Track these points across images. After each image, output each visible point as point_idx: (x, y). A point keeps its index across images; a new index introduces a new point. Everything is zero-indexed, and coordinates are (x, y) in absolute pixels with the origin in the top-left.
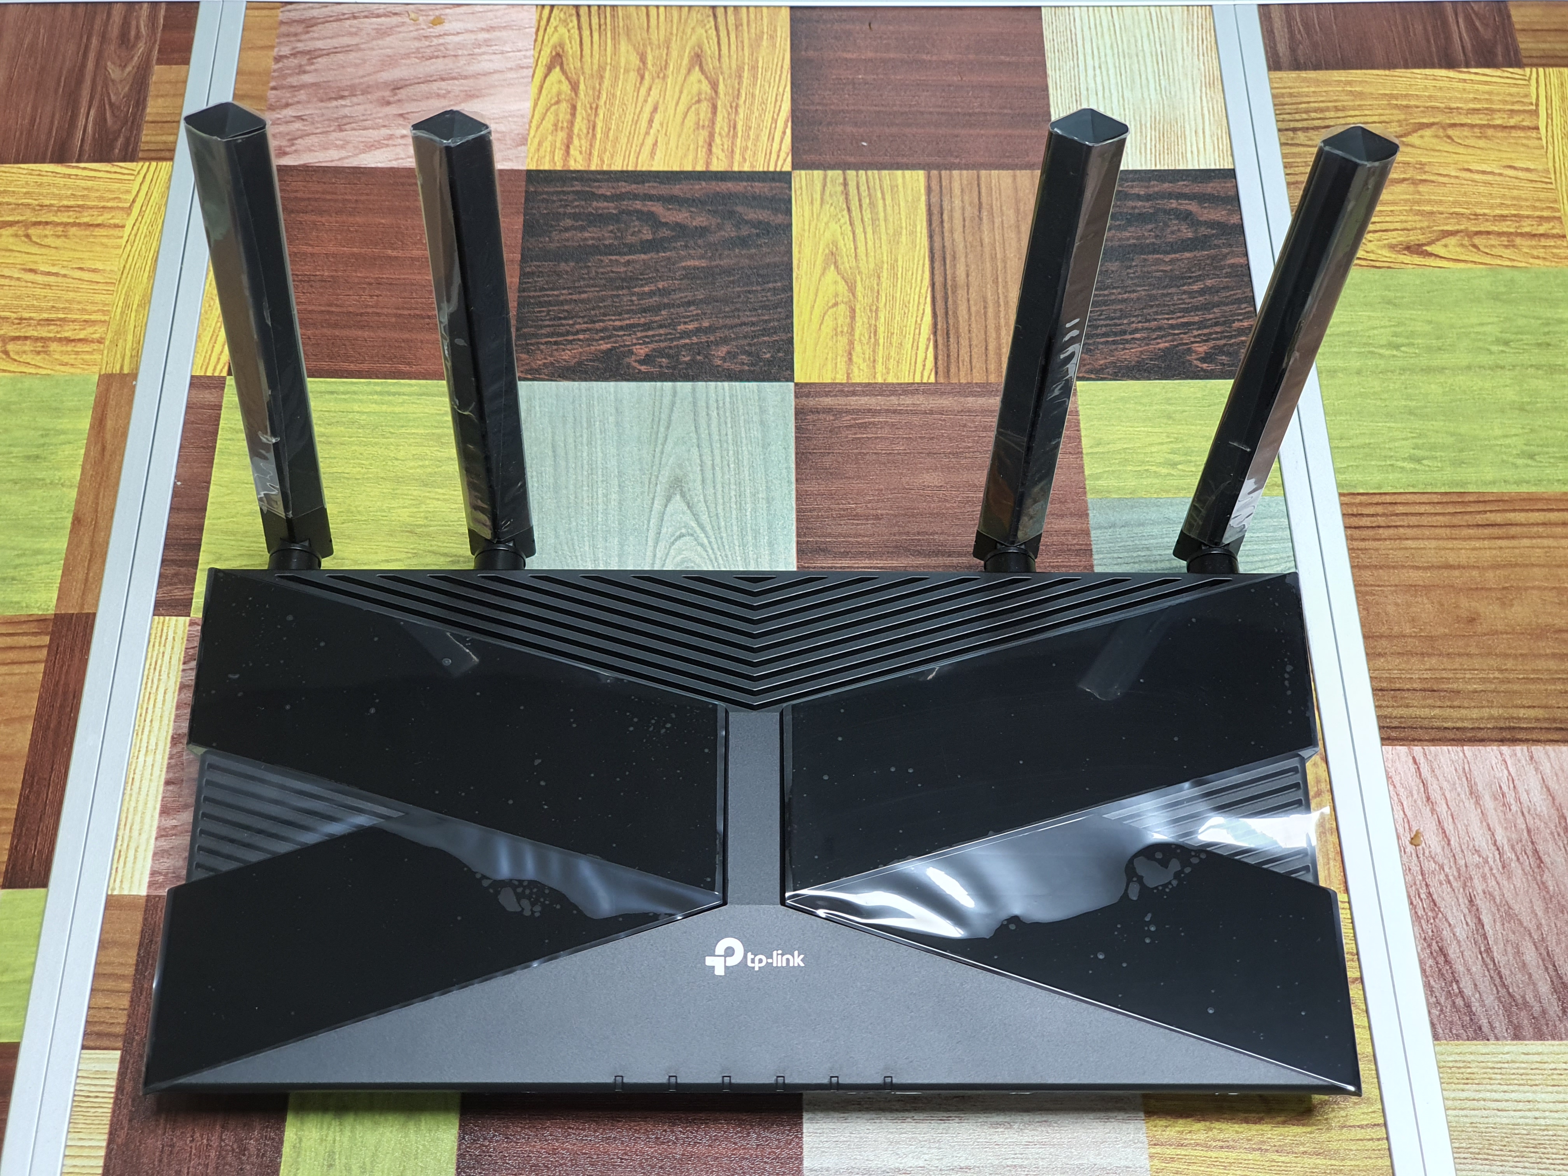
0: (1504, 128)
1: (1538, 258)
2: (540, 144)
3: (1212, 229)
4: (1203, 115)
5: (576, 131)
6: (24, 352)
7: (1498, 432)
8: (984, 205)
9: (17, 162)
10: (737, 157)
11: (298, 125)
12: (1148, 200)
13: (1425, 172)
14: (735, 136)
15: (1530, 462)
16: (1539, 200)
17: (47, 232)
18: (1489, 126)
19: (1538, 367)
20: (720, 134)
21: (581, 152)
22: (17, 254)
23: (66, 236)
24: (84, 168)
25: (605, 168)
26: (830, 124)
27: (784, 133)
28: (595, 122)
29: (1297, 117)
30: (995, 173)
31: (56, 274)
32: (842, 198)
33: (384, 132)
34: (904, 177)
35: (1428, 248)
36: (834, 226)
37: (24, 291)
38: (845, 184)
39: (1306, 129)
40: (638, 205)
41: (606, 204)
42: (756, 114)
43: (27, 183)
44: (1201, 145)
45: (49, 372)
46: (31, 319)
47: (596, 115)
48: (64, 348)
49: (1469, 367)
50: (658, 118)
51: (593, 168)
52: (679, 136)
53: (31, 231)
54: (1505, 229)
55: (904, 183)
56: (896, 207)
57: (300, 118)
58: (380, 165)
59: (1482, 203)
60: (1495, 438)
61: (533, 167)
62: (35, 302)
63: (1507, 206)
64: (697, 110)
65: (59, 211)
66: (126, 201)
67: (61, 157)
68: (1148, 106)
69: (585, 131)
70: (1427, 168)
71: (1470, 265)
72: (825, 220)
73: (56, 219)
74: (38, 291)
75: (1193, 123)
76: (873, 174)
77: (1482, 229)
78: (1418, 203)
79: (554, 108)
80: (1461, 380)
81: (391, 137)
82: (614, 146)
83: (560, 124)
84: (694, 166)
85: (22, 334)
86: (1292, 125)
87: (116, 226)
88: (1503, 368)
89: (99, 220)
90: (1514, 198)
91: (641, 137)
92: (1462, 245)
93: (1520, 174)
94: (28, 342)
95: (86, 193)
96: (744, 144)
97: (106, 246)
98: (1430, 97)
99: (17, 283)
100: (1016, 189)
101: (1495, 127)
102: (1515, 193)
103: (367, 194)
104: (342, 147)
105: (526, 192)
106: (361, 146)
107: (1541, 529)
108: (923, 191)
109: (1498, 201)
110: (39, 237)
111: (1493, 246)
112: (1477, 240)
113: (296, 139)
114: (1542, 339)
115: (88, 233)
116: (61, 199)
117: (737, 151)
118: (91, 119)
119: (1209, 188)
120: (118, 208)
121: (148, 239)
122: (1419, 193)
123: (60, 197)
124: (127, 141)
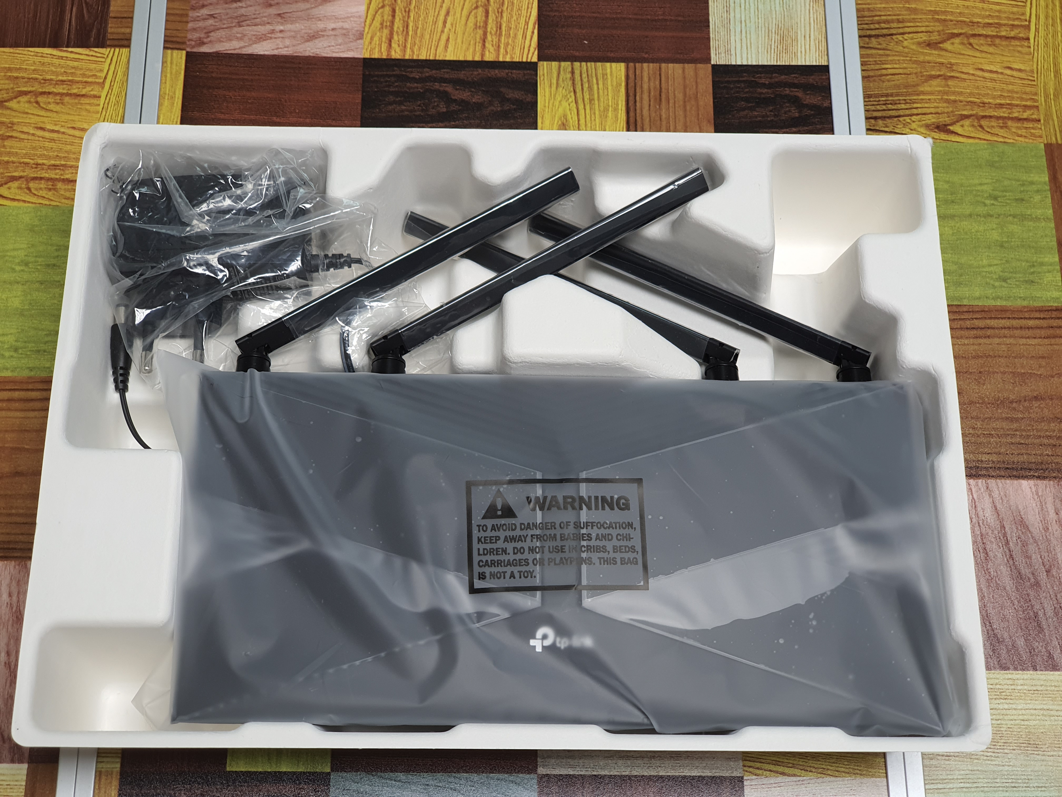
0: (1007, 38)
1: (1021, 136)
2: (372, 38)
3: (812, 110)
4: (810, 24)
5: (395, 29)
6: (41, 189)
7: (985, 262)
8: (663, 90)
9: (27, 46)
10: (502, 50)
11: (211, 22)
12: (770, 88)
13: (953, 71)
14: (500, 35)
15: (1004, 284)
16: (1025, 93)
17: (50, 100)
18: (997, 37)
19: (1014, 216)
20: (491, 33)
21: (399, 46)
22: (31, 116)
23: (62, 103)
24: (72, 52)
25: (415, 58)
26: (563, 26)
27: (533, 32)
28: (408, 22)
29: (872, 26)
30: (671, 65)
31: (58, 132)
32: (570, 83)
33: (269, 27)
34: (611, 67)
35: (951, 128)
36: (565, 104)
37: (37, 144)
38: (573, 73)
39: (877, 36)
40: (437, 86)
41: (416, 85)
42: (515, 18)
43: (34, 63)
44: (808, 47)
45: (58, 204)
46: (43, 164)
47: (409, 17)
48: (66, 187)
49: (970, 215)
50: (450, 19)
51: (407, 57)
52: (464, 34)
53: (39, 99)
54: (1002, 114)
55: (611, 72)
56: (606, 91)
57: (212, 16)
58: (266, 53)
59: (988, 94)
60: (983, 267)
61: (367, 56)
62: (45, 152)
63: (1004, 97)
64: (476, 14)
65: (56, 84)
66: (100, 77)
67: (55, 44)
68: (774, 16)
69: (401, 29)
70: (955, 68)
71: (977, 141)
72: (559, 99)
73: (55, 90)
74: (47, 144)
75: (803, 30)
76: (591, 65)
77: (987, 114)
78: (947, 93)
79: (381, 11)
80: (965, 224)
81: (273, 31)
82: (420, 41)
83: (385, 24)
84: (473, 58)
85: (39, 176)
86: (869, 33)
87: (95, 97)
88: (991, 216)
89: (84, 92)
90: (1009, 91)
91: (439, 34)
92: (973, 126)
93: (1015, 73)
94: (43, 182)
95: (73, 71)
96: (506, 41)
97: (88, 111)
98: (960, 13)
99: (33, 138)
100: (684, 78)
101: (1001, 37)
102: (1010, 87)
103: (259, 75)
104: (241, 39)
105: (363, 75)
106: (254, 38)
107: (1006, 332)
108: (623, 78)
109: (999, 93)
110: (45, 103)
111: (993, 127)
112: (983, 122)
113: (210, 32)
114: (1019, 196)
115: (76, 101)
116: (57, 75)
117: (502, 46)
118: (74, 14)
119: (811, 79)
120: (95, 83)
121: (116, 106)
122: (948, 86)
123: (57, 74)
124: (99, 31)
